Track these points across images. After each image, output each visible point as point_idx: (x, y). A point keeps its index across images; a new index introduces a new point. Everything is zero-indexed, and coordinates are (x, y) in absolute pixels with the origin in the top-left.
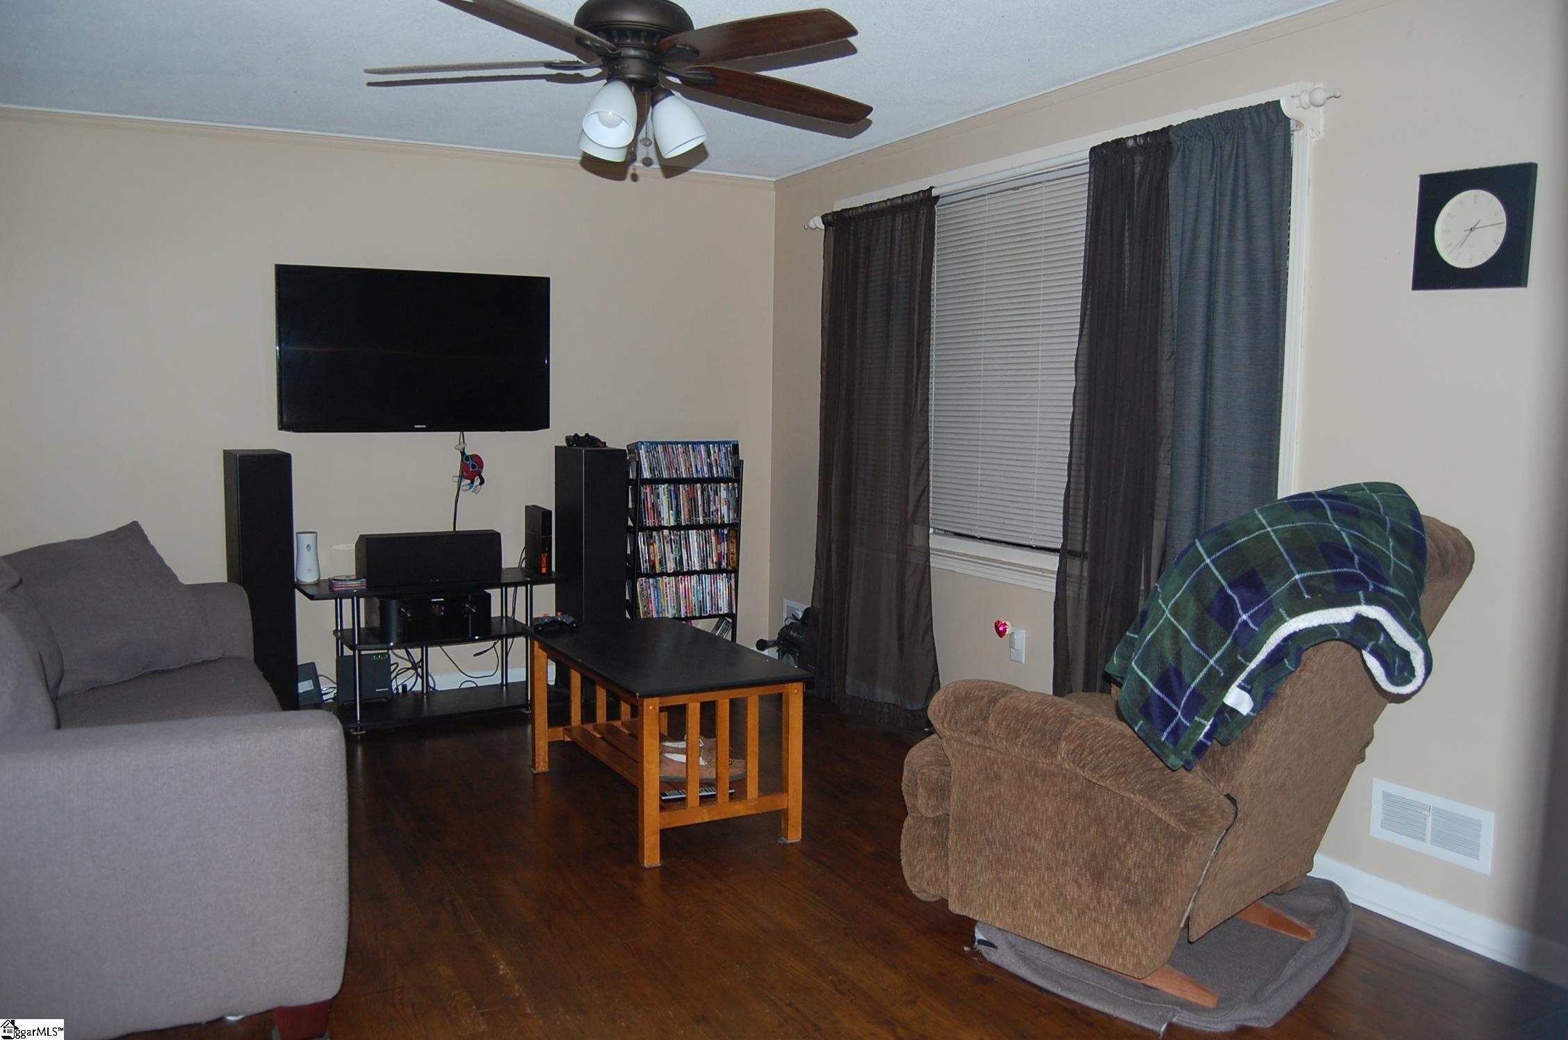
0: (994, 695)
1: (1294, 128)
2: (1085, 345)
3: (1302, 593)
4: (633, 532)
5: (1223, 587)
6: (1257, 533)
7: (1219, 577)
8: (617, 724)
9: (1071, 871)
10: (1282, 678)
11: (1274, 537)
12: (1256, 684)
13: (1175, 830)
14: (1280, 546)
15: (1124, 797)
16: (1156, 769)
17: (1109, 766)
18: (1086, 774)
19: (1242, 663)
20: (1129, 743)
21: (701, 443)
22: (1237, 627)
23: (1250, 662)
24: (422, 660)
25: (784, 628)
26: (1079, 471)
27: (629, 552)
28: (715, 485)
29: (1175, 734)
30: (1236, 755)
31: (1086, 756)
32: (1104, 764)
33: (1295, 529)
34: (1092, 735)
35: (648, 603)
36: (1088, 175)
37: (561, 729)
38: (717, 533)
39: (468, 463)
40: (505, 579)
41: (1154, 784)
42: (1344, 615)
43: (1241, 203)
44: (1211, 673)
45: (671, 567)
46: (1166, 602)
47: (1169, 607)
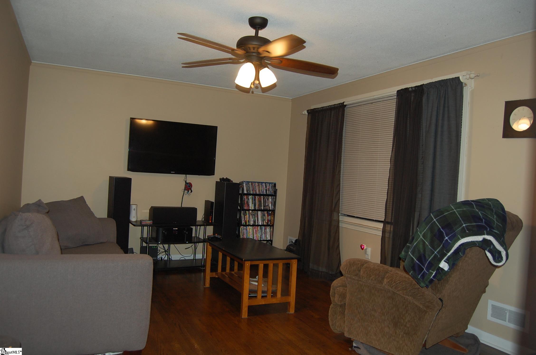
0: (362, 263)
1: (464, 86)
2: (393, 154)
3: (466, 231)
4: (240, 211)
5: (440, 228)
6: (451, 211)
7: (439, 225)
8: (233, 273)
9: (386, 323)
10: (458, 259)
11: (457, 213)
12: (450, 260)
13: (422, 309)
14: (458, 216)
15: (405, 297)
16: (416, 288)
17: (401, 287)
18: (393, 289)
19: (445, 253)
20: (407, 280)
21: (263, 183)
22: (444, 242)
23: (448, 253)
24: (168, 249)
25: (288, 245)
26: (391, 195)
27: (238, 218)
28: (268, 197)
29: (423, 276)
30: (443, 285)
31: (393, 283)
32: (399, 286)
33: (463, 211)
34: (395, 277)
35: (243, 235)
36: (396, 99)
37: (214, 273)
38: (267, 213)
39: (187, 185)
40: (197, 224)
41: (415, 293)
42: (479, 238)
43: (446, 109)
44: (435, 256)
45: (252, 223)
46: (421, 233)
47: (422, 234)
